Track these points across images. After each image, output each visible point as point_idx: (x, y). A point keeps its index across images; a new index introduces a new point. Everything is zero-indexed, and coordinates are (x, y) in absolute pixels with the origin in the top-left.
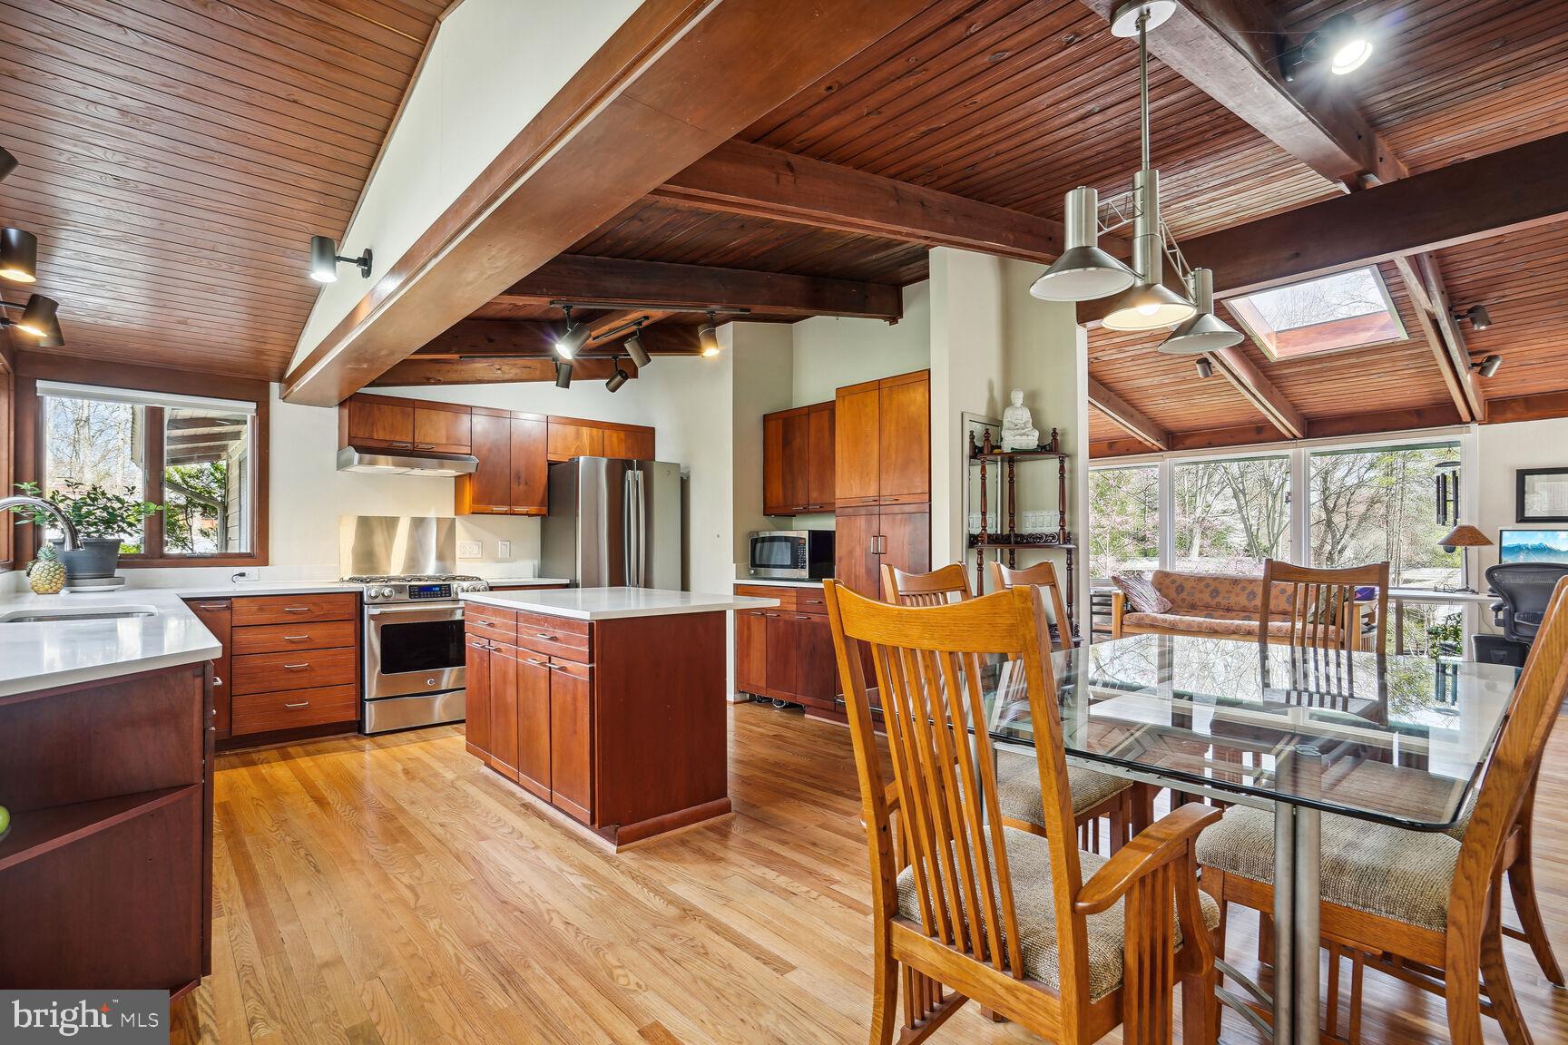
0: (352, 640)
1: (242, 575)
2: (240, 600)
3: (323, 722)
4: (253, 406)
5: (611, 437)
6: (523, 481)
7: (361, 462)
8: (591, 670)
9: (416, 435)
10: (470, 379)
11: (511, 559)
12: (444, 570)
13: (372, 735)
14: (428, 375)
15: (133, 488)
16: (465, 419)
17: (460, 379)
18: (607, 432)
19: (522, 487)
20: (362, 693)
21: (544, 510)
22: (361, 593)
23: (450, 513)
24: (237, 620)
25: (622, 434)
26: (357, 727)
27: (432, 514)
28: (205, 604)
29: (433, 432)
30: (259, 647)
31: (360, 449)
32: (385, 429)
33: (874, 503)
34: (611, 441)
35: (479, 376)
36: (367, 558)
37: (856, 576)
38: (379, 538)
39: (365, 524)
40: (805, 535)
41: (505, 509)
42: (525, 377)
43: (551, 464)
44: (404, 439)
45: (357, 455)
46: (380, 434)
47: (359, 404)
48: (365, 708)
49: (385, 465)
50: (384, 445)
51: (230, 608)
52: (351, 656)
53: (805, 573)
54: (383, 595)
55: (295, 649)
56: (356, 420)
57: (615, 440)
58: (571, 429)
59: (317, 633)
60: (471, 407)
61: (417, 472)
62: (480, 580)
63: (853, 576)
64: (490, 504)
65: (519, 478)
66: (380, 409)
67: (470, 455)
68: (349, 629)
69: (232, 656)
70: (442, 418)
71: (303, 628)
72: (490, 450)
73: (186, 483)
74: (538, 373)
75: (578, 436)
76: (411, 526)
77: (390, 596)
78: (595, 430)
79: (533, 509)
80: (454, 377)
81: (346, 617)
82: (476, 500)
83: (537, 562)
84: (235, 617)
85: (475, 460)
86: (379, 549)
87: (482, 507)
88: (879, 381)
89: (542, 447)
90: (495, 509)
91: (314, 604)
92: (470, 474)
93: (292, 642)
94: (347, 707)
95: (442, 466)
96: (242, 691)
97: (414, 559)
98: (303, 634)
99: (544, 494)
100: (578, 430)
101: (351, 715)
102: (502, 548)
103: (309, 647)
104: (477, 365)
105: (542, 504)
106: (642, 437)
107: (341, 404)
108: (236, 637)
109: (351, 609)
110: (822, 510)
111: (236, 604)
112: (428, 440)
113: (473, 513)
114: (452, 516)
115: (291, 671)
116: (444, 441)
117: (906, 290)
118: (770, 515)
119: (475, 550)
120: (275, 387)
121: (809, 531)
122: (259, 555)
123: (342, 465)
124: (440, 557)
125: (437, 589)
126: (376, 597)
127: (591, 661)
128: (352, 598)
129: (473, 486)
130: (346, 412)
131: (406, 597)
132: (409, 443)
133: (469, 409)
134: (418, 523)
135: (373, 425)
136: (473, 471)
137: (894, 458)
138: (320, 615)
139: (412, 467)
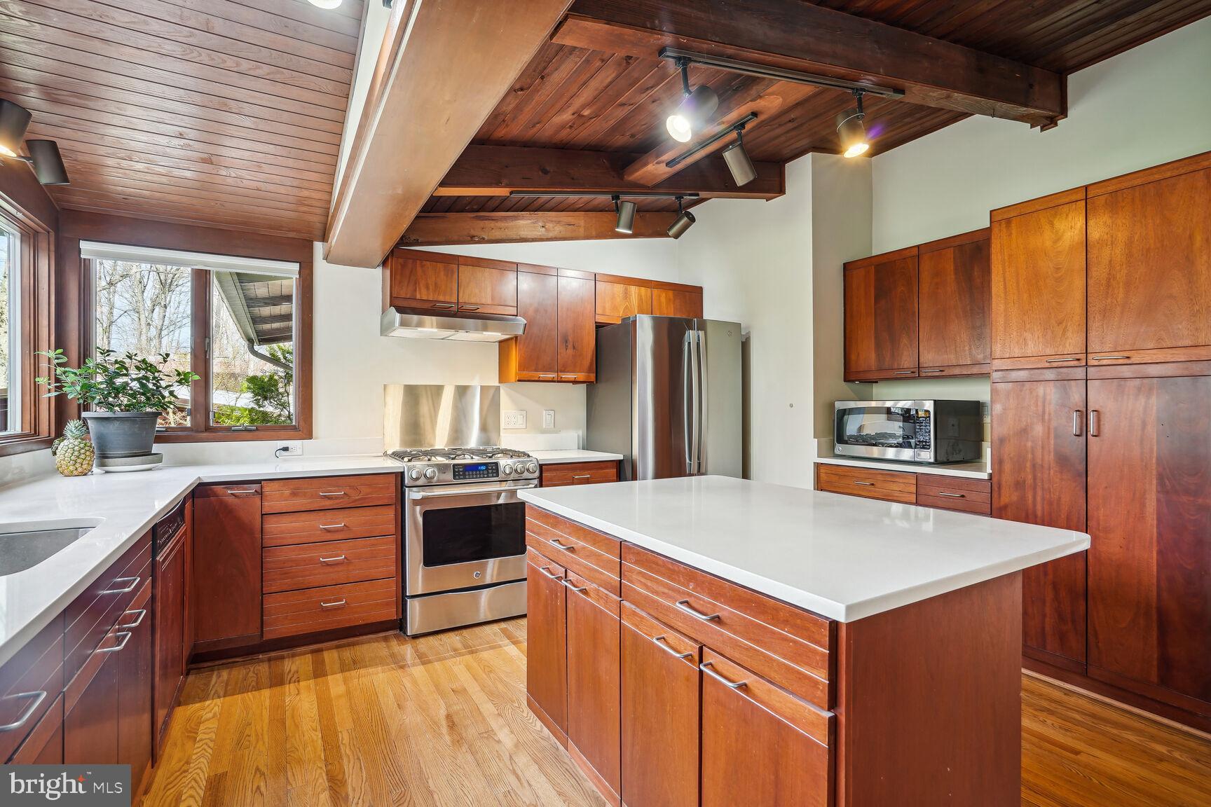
0: (391, 527)
1: (286, 449)
2: (272, 484)
3: (361, 622)
4: (296, 267)
5: (660, 296)
6: (570, 346)
7: (403, 324)
8: (834, 723)
9: (461, 295)
10: (515, 237)
11: (555, 429)
12: (487, 442)
13: (415, 637)
14: (473, 232)
15: (168, 355)
16: (511, 276)
17: (504, 237)
18: (656, 291)
19: (570, 351)
20: (404, 588)
21: (593, 377)
22: (402, 473)
23: (494, 381)
24: (269, 506)
25: (671, 294)
26: (399, 625)
27: (476, 383)
28: (231, 489)
29: (478, 291)
30: (291, 538)
31: (400, 310)
32: (428, 288)
33: (1076, 363)
34: (660, 302)
35: (524, 233)
36: (414, 428)
37: (1034, 466)
38: (425, 408)
39: (412, 393)
40: (929, 406)
41: (550, 376)
42: (569, 235)
43: (599, 326)
44: (448, 299)
45: (398, 316)
46: (423, 294)
47: (401, 261)
48: (406, 604)
49: (430, 328)
50: (426, 306)
51: (260, 493)
52: (391, 547)
53: (928, 455)
54: (425, 476)
55: (330, 539)
56: (398, 277)
57: (663, 299)
58: (619, 288)
59: (355, 520)
60: (517, 264)
61: (461, 335)
62: (529, 456)
63: (1028, 464)
64: (536, 370)
65: (566, 342)
66: (422, 266)
67: (517, 316)
68: (390, 514)
69: (262, 548)
70: (486, 275)
71: (341, 514)
72: (537, 311)
73: (285, 358)
74: (582, 230)
75: (626, 295)
76: (455, 394)
77: (432, 478)
78: (643, 289)
79: (580, 376)
80: (497, 234)
81: (386, 502)
82: (523, 366)
83: (582, 432)
84: (266, 504)
85: (522, 321)
86: (425, 421)
87: (526, 374)
88: (1086, 187)
89: (590, 307)
90: (542, 375)
91: (352, 487)
92: (516, 337)
93: (328, 531)
94: (388, 604)
95: (485, 329)
96: (274, 589)
97: (458, 432)
98: (338, 522)
99: (592, 360)
100: (626, 289)
101: (391, 614)
102: (546, 418)
103: (348, 536)
104: (521, 222)
105: (589, 371)
106: (691, 296)
107: (384, 263)
108: (267, 526)
109: (392, 492)
110: (943, 374)
111: (268, 489)
112: (473, 301)
113: (519, 381)
114: (496, 383)
115: (327, 564)
116: (489, 302)
117: (1073, 79)
118: (853, 381)
119: (520, 422)
120: (319, 247)
121: (935, 401)
122: (303, 427)
123: (385, 329)
124: (484, 428)
125: (483, 468)
126: (417, 479)
127: (833, 703)
128: (393, 479)
129: (520, 350)
130: (388, 272)
131: (449, 476)
132: (454, 303)
133: (516, 267)
134: (462, 391)
135: (416, 284)
136: (520, 332)
137: (1121, 295)
138: (356, 501)
139: (455, 328)
